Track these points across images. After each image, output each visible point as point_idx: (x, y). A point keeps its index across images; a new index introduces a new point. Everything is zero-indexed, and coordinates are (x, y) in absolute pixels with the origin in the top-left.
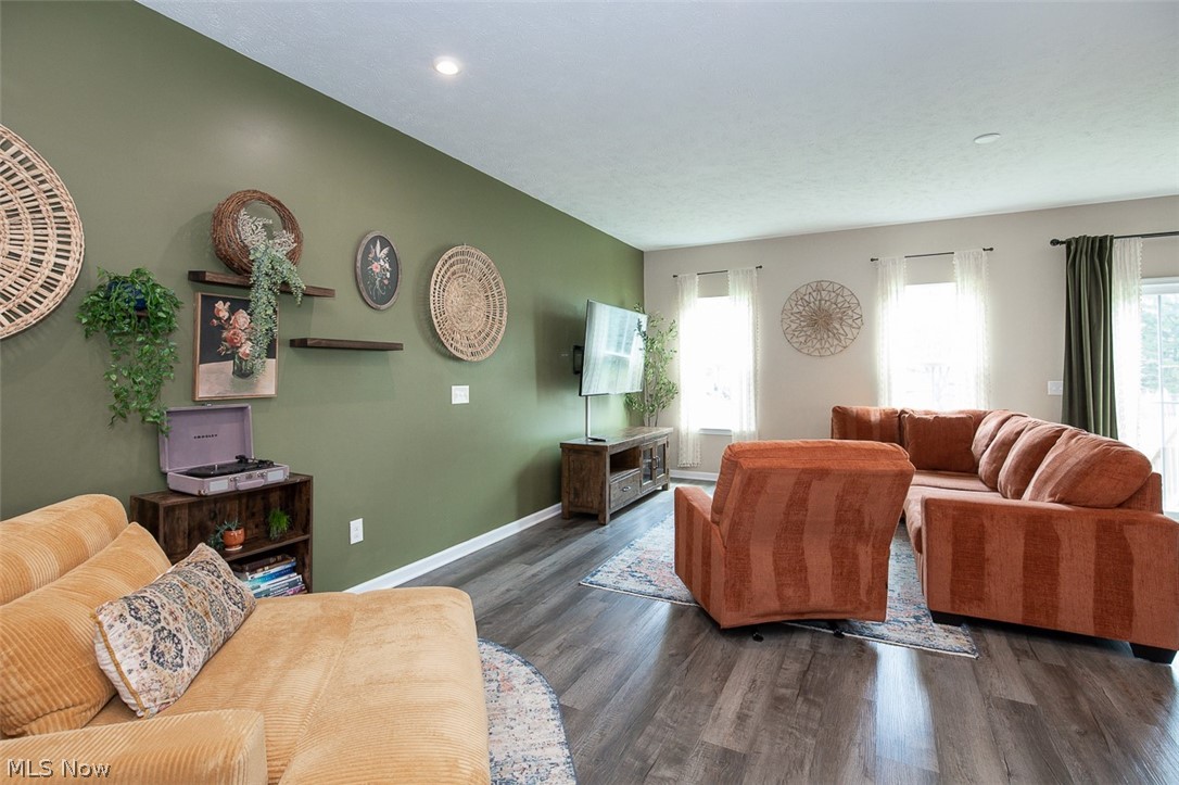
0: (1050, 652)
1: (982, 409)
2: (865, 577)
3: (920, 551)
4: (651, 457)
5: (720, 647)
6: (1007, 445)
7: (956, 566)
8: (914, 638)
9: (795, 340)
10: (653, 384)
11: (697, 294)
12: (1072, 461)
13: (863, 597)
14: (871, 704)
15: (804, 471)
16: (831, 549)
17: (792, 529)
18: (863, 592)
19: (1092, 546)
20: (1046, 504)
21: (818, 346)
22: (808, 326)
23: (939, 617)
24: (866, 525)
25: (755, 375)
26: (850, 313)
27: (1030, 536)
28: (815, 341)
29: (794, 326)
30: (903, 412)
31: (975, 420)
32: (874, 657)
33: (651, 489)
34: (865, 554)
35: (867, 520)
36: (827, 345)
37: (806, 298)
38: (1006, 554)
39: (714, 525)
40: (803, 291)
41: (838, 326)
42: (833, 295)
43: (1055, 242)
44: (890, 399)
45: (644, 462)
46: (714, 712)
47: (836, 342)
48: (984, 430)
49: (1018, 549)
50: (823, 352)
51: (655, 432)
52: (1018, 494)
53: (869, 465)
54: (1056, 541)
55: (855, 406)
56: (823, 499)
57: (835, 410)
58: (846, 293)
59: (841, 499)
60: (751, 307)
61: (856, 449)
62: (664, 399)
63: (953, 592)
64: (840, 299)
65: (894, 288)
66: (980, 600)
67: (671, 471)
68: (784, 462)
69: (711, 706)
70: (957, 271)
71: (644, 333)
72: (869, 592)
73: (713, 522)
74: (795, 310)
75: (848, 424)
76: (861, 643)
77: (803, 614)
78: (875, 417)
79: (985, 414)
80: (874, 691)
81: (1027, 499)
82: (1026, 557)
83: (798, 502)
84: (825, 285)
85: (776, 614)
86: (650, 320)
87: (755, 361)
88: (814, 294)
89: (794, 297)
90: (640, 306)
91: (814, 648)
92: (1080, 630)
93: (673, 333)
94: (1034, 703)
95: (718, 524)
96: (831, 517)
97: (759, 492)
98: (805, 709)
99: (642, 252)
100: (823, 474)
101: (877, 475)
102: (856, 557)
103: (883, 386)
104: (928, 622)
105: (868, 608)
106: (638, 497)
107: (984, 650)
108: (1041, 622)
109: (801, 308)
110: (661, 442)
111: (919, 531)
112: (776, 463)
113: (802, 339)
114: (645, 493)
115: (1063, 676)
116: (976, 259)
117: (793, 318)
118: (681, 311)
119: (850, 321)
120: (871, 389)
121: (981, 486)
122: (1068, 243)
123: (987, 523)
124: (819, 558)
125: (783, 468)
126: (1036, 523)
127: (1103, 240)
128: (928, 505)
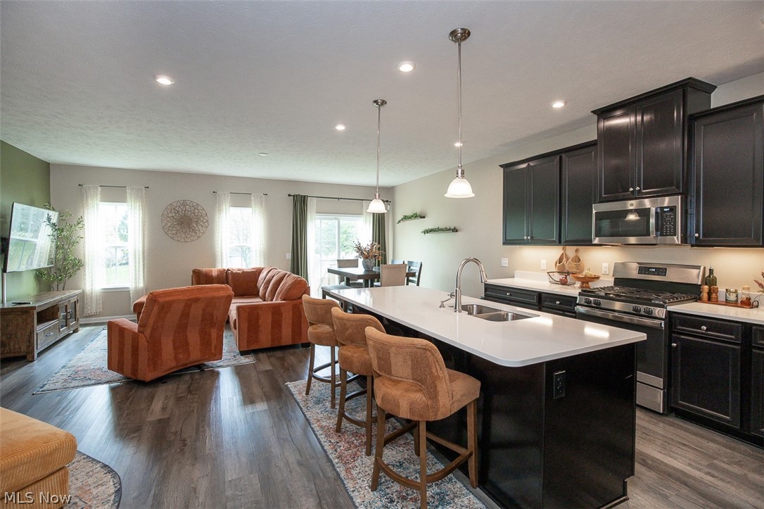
0: (279, 354)
1: (262, 267)
2: (214, 343)
3: (236, 329)
4: (66, 311)
5: (145, 392)
6: (269, 281)
7: (249, 330)
8: (233, 363)
9: (170, 232)
10: (62, 260)
11: (99, 199)
12: (287, 285)
13: (213, 351)
14: (218, 388)
15: (188, 300)
16: (200, 332)
17: (182, 327)
18: (213, 349)
19: (291, 314)
20: (279, 301)
21: (183, 236)
22: (178, 224)
23: (243, 353)
24: (215, 320)
25: (143, 253)
26: (202, 219)
27: (273, 314)
28: (182, 233)
29: (169, 224)
30: (228, 270)
31: (259, 271)
32: (218, 374)
33: (66, 333)
34: (214, 333)
35: (215, 318)
36: (189, 236)
37: (177, 208)
38: (266, 321)
39: (140, 334)
40: (175, 204)
41: (195, 226)
42: (193, 208)
43: (289, 195)
44: (222, 264)
45: (62, 314)
46: (150, 411)
47: (194, 234)
48: (262, 276)
49: (270, 320)
50: (186, 239)
51: (68, 293)
52: (272, 300)
53: (216, 294)
54: (281, 314)
55: (204, 269)
56: (197, 311)
57: (194, 271)
58: (199, 208)
59: (204, 310)
60: (141, 211)
61: (211, 288)
62: (71, 271)
63: (248, 342)
64: (196, 211)
65: (224, 208)
66: (257, 342)
67: (80, 320)
68: (180, 297)
69: (148, 410)
70: (253, 203)
71: (54, 224)
72: (215, 349)
73: (139, 331)
74: (170, 215)
75: (200, 277)
76: (213, 371)
77: (186, 365)
78: (215, 274)
79: (263, 269)
80: (219, 382)
81: (274, 301)
82: (273, 321)
83: (185, 314)
84: (188, 202)
85: (174, 368)
86: (60, 216)
87: (144, 245)
88: (182, 207)
89: (169, 208)
90: (48, 205)
91: (192, 379)
92: (287, 344)
93: (80, 226)
94: (271, 368)
95: (143, 332)
96: (200, 319)
97: (167, 312)
98: (192, 397)
99: (49, 164)
100: (196, 300)
101: (219, 298)
102: (210, 335)
103: (219, 257)
104: (239, 357)
105: (215, 356)
106: (58, 339)
107: (258, 360)
108: (277, 344)
109: (174, 214)
110: (73, 300)
111: (235, 320)
112: (175, 298)
113: (174, 232)
114: (62, 336)
115: (282, 359)
116: (260, 198)
117: (168, 219)
118: (86, 211)
119: (202, 223)
120: (213, 258)
121: (261, 300)
122: (294, 196)
123: (260, 312)
124: (194, 337)
125: (179, 300)
126: (276, 309)
127: (304, 196)
128: (239, 308)
